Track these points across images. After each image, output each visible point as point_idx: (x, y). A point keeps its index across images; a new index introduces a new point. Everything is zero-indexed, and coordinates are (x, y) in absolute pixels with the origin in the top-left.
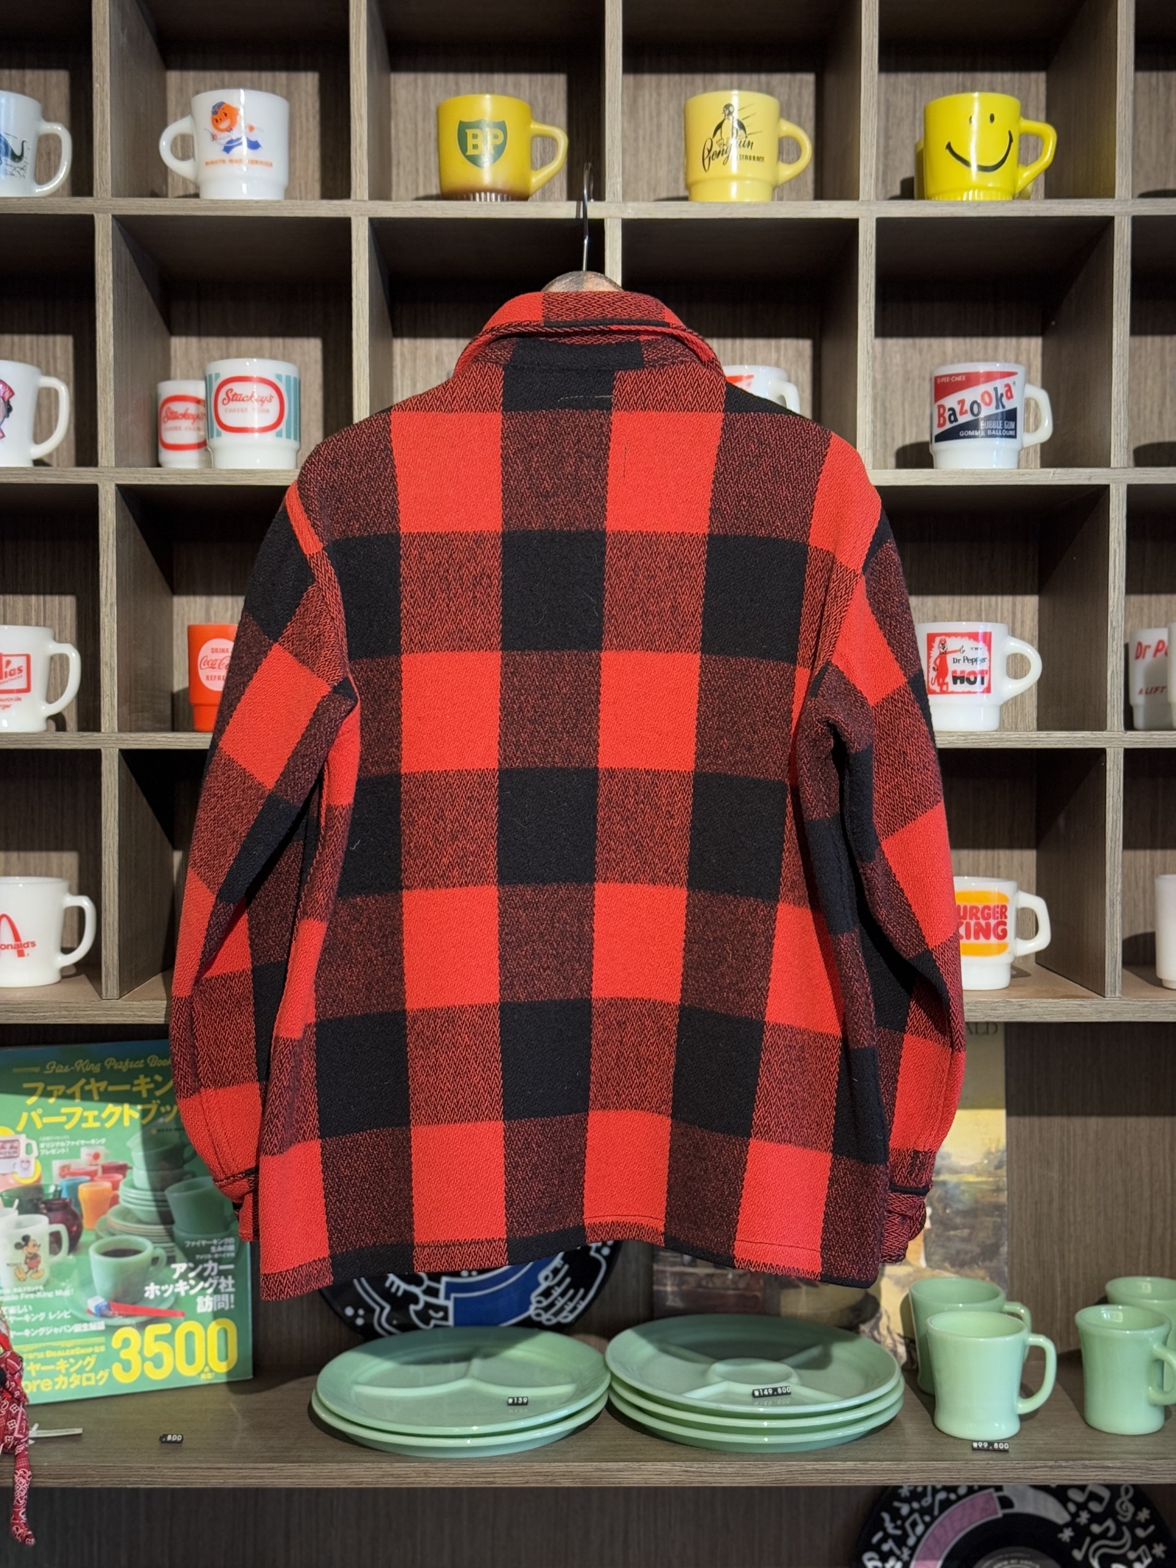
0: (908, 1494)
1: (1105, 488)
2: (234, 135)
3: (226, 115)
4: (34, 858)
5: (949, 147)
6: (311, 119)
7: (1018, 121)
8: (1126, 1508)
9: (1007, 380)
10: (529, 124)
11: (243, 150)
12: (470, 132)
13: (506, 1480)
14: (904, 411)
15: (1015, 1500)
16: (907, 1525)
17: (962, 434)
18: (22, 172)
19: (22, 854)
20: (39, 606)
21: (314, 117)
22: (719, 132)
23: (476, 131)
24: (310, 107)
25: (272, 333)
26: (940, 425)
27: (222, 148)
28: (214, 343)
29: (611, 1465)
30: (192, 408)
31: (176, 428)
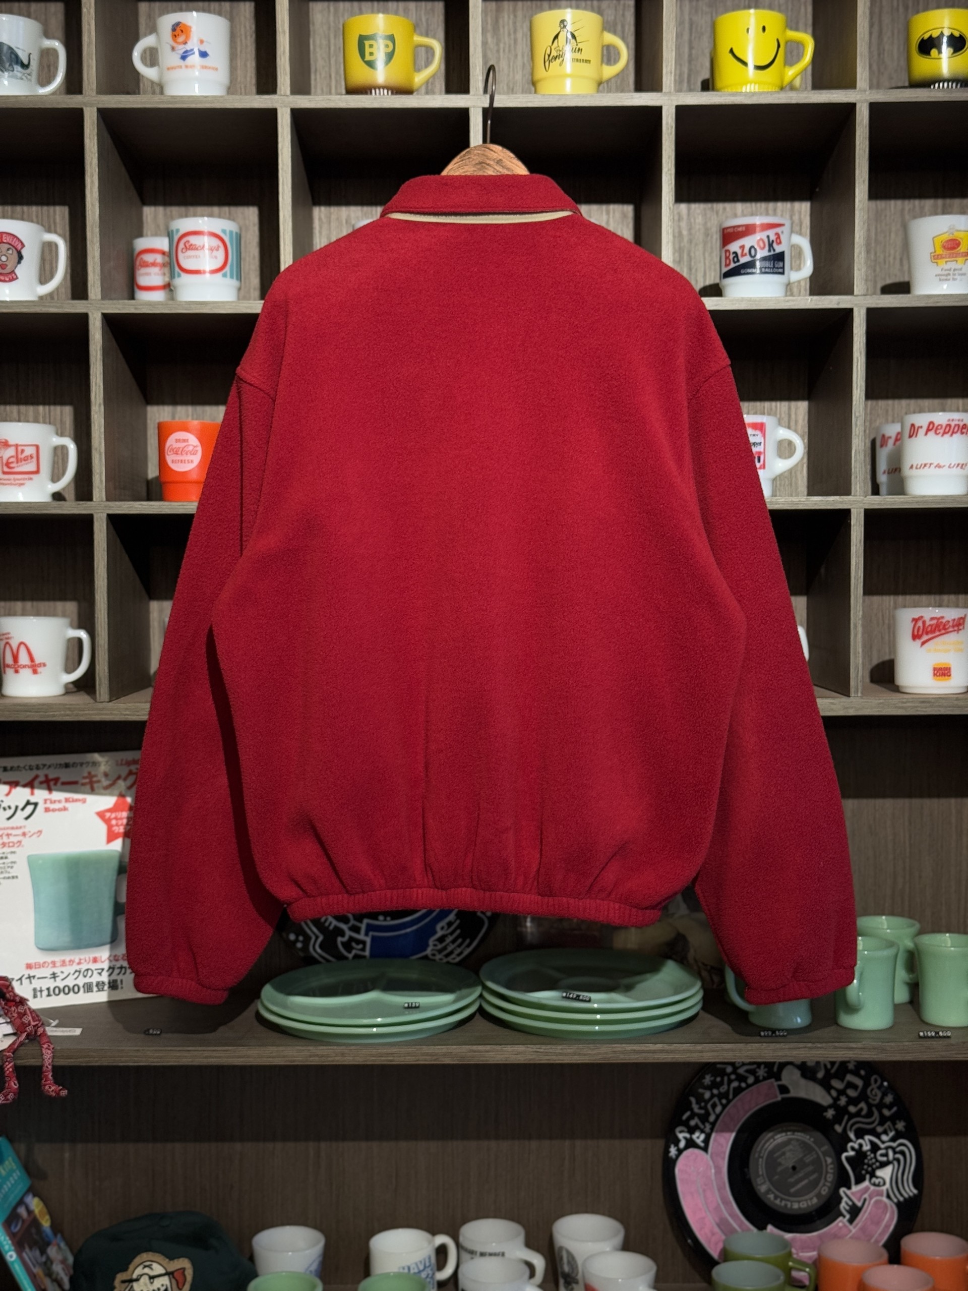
0: (709, 1083)
1: (849, 312)
2: (188, 47)
3: (182, 31)
4: (43, 605)
5: (731, 51)
6: (249, 37)
7: (785, 31)
8: (875, 1095)
9: (778, 230)
10: (411, 37)
11: (195, 58)
12: (367, 43)
13: (402, 1059)
14: (705, 259)
15: (790, 1088)
16: (709, 1106)
17: (742, 271)
18: (29, 77)
19: (35, 603)
20: (45, 414)
21: (251, 36)
22: (556, 41)
23: (371, 42)
24: (248, 28)
25: (221, 203)
26: (727, 265)
27: (180, 56)
28: (175, 210)
29: (480, 1048)
30: (159, 258)
31: (148, 274)
